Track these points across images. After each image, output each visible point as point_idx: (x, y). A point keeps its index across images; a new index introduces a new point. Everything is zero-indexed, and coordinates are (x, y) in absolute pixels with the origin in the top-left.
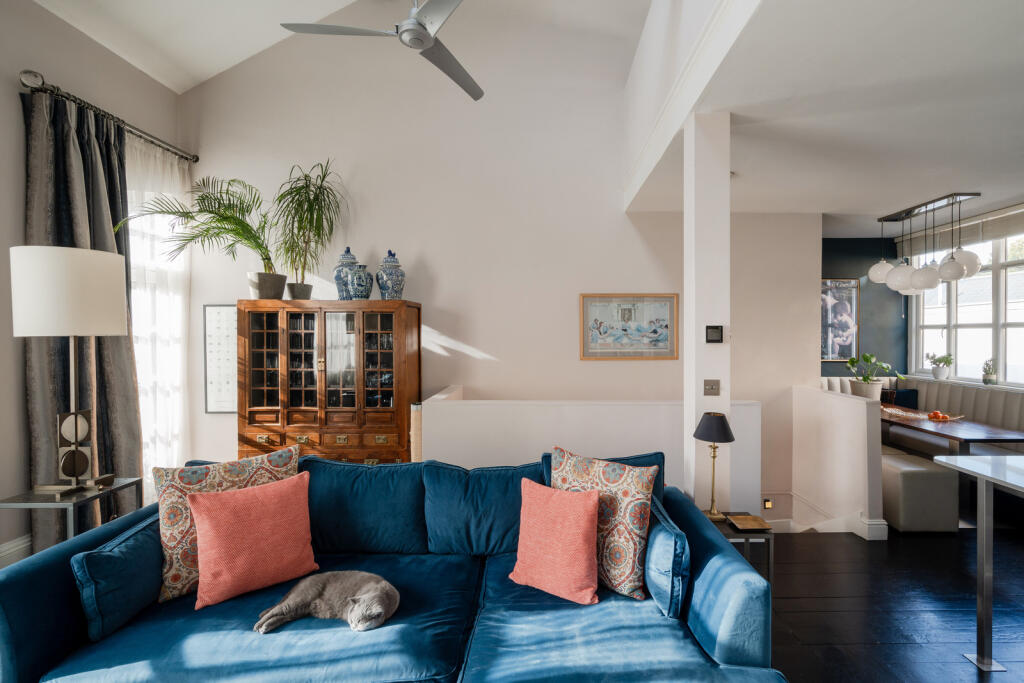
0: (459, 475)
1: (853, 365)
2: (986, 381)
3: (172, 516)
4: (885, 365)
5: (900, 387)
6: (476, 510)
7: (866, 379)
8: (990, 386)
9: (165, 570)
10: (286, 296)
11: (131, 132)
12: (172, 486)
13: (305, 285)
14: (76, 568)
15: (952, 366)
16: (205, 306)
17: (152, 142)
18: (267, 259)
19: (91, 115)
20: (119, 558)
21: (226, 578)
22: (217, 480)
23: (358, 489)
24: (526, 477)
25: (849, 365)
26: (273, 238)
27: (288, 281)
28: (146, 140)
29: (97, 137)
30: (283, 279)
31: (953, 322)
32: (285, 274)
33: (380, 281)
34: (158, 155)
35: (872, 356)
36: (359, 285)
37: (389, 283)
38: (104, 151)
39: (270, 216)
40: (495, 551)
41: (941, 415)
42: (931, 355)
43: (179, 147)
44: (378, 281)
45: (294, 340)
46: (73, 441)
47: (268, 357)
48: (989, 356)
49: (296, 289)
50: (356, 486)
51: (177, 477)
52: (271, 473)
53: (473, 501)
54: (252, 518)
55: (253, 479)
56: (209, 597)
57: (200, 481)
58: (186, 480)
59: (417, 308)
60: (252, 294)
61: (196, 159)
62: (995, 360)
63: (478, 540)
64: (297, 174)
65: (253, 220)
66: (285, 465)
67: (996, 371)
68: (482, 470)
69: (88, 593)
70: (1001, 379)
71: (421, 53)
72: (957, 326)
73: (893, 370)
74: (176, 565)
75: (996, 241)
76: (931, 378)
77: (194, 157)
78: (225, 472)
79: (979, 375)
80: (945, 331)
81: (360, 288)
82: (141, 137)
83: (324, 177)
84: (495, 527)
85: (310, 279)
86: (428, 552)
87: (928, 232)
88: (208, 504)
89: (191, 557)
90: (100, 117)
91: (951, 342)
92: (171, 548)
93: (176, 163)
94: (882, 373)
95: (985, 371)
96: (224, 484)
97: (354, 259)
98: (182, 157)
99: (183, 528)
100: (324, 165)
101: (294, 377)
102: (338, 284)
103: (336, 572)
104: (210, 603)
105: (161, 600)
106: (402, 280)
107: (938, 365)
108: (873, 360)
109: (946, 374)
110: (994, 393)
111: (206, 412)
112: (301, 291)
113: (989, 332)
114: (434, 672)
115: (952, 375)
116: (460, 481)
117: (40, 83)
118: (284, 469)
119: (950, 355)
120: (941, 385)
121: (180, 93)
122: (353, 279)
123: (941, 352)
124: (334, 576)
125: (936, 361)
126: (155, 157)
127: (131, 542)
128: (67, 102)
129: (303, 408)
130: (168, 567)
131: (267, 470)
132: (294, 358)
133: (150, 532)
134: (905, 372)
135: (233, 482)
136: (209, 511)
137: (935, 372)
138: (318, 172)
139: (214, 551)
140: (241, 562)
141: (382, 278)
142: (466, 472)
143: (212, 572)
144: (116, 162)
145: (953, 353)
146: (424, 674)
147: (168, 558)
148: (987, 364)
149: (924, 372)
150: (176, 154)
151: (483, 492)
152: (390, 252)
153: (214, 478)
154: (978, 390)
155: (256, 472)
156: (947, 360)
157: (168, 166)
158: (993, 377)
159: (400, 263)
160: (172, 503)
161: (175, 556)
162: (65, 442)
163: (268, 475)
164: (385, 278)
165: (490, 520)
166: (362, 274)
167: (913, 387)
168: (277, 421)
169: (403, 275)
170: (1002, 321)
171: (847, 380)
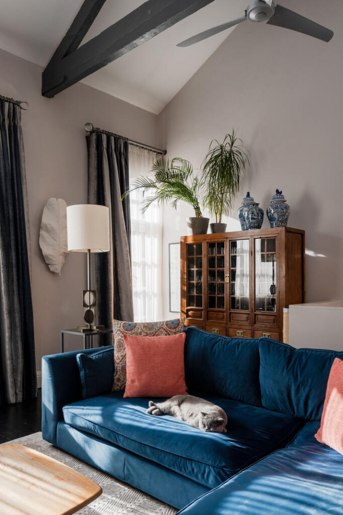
0: (285, 351)
3: (119, 346)
6: (296, 379)
9: (115, 375)
10: (209, 231)
11: (132, 144)
12: (120, 330)
13: (222, 224)
14: (78, 360)
16: (170, 244)
17: (143, 148)
18: (197, 209)
19: (113, 139)
20: (94, 360)
21: (137, 384)
22: (139, 331)
23: (215, 350)
24: (339, 357)
26: (201, 194)
27: (210, 222)
28: (140, 147)
29: (115, 150)
30: (207, 220)
32: (208, 217)
33: (269, 214)
34: (146, 155)
36: (252, 218)
37: (276, 216)
38: (119, 158)
39: (199, 178)
40: (313, 418)
43: (157, 148)
44: (267, 214)
45: (211, 262)
46: (89, 305)
47: (197, 275)
49: (215, 228)
50: (214, 348)
51: (122, 326)
52: (166, 331)
53: (293, 372)
54: (151, 353)
55: (157, 334)
56: (129, 393)
57: (131, 330)
58: (125, 328)
59: (302, 234)
60: (189, 232)
61: (165, 152)
63: (298, 404)
64: (215, 145)
65: (189, 183)
66: (175, 328)
68: (306, 349)
69: (82, 373)
71: (268, 23)
74: (119, 373)
77: (164, 151)
78: (144, 327)
81: (253, 221)
82: (137, 146)
83: (232, 144)
84: (311, 396)
85: (225, 219)
86: (261, 406)
88: (132, 341)
89: (124, 369)
90: (117, 138)
92: (117, 363)
93: (155, 157)
96: (143, 333)
97: (253, 200)
98: (159, 153)
99: (122, 354)
100: (231, 134)
101: (211, 287)
102: (241, 220)
103: (191, 396)
104: (130, 396)
105: (113, 390)
106: (287, 212)
111: (170, 311)
112: (219, 228)
114: (223, 464)
116: (285, 355)
117: (91, 128)
118: (174, 331)
121: (157, 114)
122: (248, 215)
124: (190, 398)
126: (144, 156)
127: (101, 355)
128: (103, 135)
129: (216, 309)
130: (115, 373)
131: (164, 330)
132: (212, 274)
133: (110, 353)
135: (147, 333)
136: (131, 345)
138: (228, 140)
139: (132, 368)
140: (144, 376)
141: (270, 212)
142: (292, 349)
143: (131, 379)
144: (123, 163)
146: (217, 464)
147: (116, 368)
150: (155, 152)
151: (302, 366)
152: (277, 191)
153: (138, 329)
155: (159, 330)
157: (151, 159)
159: (286, 198)
160: (119, 339)
161: (118, 368)
162: (85, 305)
163: (165, 332)
164: (273, 211)
165: (307, 389)
166: (254, 210)
168: (201, 317)
169: (287, 207)
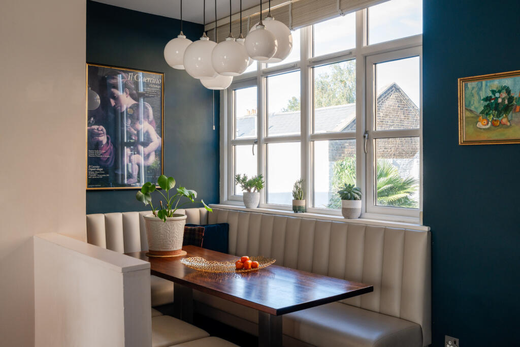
1: (146, 194)
2: (296, 209)
4: (186, 192)
5: (212, 222)
7: (163, 214)
8: (300, 214)
15: (263, 190)
25: (140, 193)
31: (264, 136)
35: (170, 179)
41: (250, 262)
42: (242, 177)
48: (298, 177)
62: (303, 181)
67: (305, 197)
70: (310, 206)
72: (269, 140)
73: (199, 199)
75: (304, 29)
76: (241, 206)
79: (289, 202)
80: (256, 146)
87: (236, 18)
91: (262, 161)
94: (186, 203)
95: (295, 195)
107: (249, 190)
108: (172, 185)
109: (258, 202)
110: (303, 223)
113: (298, 145)
115: (263, 202)
119: (260, 177)
120: (252, 215)
123: (252, 174)
125: (248, 185)
134: (217, 201)
137: (246, 199)
145: (264, 174)
148: (297, 187)
149: (235, 199)
154: (288, 220)
156: (257, 183)
158: (303, 203)
167: (223, 220)
170: (310, 132)
171: (134, 217)
